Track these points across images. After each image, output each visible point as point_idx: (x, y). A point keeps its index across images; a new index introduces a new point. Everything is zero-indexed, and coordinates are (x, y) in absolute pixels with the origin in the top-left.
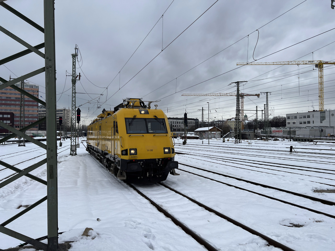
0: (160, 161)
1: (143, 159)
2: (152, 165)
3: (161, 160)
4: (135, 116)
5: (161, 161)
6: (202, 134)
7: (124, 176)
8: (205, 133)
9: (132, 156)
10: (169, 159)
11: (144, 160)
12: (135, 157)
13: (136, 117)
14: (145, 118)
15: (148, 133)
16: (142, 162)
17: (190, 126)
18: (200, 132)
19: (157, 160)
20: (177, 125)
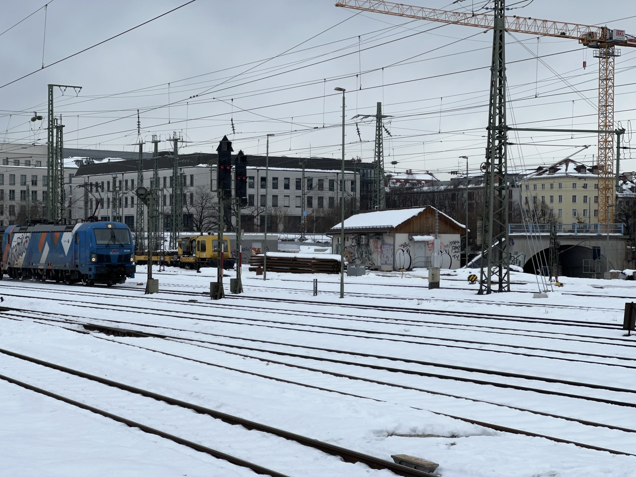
6: (367, 245)
8: (383, 243)
17: (321, 204)
18: (359, 233)
20: (261, 196)
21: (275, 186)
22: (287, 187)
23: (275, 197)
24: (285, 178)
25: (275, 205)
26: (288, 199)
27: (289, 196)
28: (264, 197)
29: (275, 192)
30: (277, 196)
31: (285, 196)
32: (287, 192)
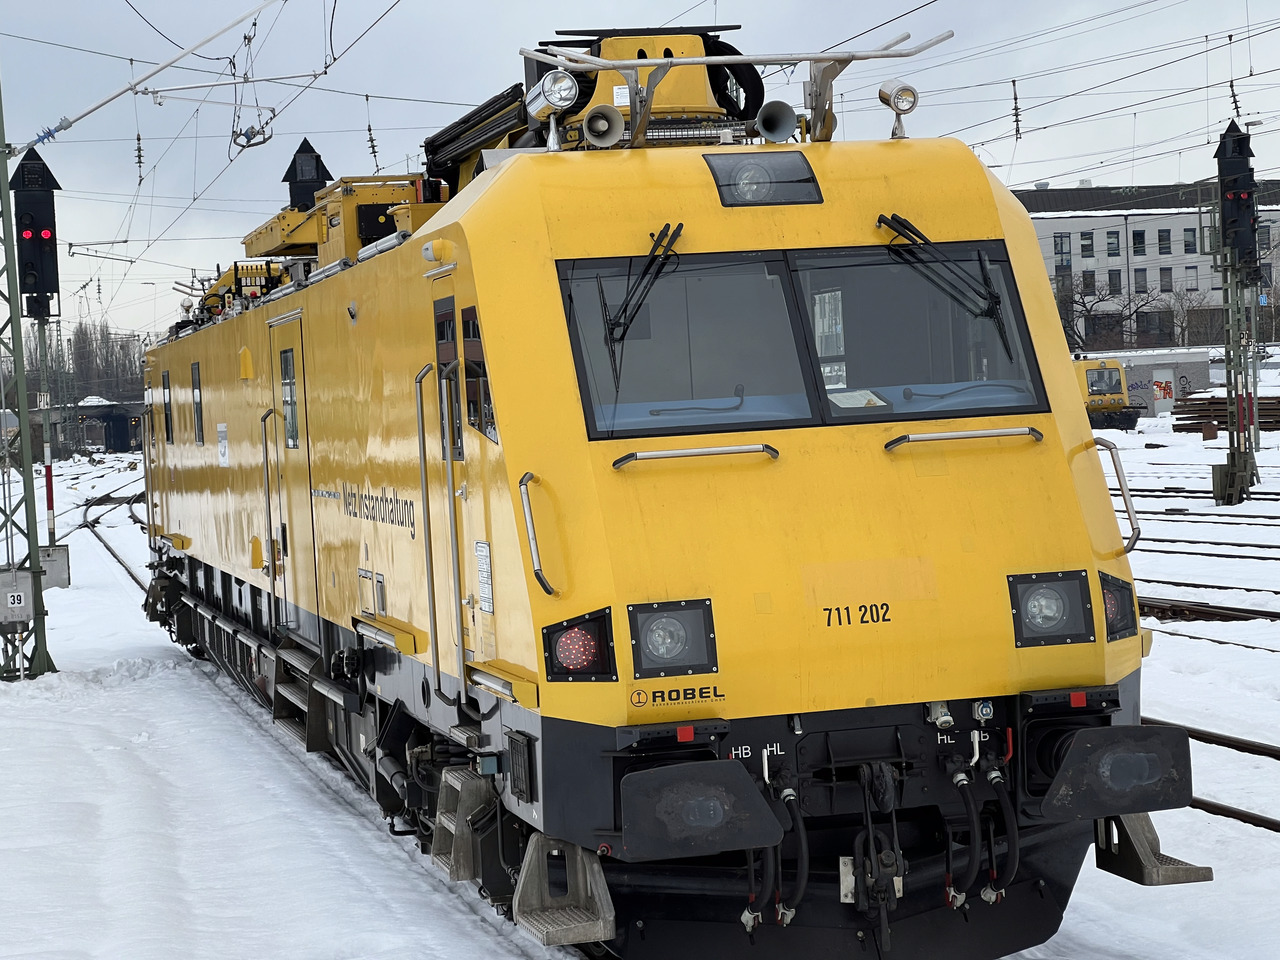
0: (977, 725)
1: (790, 717)
2: (889, 774)
3: (983, 713)
4: (668, 236)
5: (988, 727)
7: (589, 908)
9: (665, 683)
10: (1078, 701)
11: (793, 729)
12: (689, 694)
13: (680, 248)
14: (784, 251)
15: (823, 415)
16: (776, 749)
19: (943, 718)
20: (1136, 270)
21: (1165, 248)
22: (1189, 248)
23: (1166, 271)
24: (1185, 230)
25: (1166, 289)
26: (1195, 274)
27: (1195, 267)
28: (1141, 272)
29: (1166, 260)
30: (1170, 269)
31: (1187, 268)
32: (1192, 258)
